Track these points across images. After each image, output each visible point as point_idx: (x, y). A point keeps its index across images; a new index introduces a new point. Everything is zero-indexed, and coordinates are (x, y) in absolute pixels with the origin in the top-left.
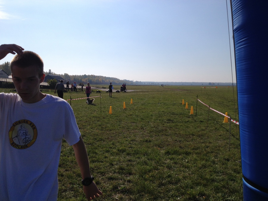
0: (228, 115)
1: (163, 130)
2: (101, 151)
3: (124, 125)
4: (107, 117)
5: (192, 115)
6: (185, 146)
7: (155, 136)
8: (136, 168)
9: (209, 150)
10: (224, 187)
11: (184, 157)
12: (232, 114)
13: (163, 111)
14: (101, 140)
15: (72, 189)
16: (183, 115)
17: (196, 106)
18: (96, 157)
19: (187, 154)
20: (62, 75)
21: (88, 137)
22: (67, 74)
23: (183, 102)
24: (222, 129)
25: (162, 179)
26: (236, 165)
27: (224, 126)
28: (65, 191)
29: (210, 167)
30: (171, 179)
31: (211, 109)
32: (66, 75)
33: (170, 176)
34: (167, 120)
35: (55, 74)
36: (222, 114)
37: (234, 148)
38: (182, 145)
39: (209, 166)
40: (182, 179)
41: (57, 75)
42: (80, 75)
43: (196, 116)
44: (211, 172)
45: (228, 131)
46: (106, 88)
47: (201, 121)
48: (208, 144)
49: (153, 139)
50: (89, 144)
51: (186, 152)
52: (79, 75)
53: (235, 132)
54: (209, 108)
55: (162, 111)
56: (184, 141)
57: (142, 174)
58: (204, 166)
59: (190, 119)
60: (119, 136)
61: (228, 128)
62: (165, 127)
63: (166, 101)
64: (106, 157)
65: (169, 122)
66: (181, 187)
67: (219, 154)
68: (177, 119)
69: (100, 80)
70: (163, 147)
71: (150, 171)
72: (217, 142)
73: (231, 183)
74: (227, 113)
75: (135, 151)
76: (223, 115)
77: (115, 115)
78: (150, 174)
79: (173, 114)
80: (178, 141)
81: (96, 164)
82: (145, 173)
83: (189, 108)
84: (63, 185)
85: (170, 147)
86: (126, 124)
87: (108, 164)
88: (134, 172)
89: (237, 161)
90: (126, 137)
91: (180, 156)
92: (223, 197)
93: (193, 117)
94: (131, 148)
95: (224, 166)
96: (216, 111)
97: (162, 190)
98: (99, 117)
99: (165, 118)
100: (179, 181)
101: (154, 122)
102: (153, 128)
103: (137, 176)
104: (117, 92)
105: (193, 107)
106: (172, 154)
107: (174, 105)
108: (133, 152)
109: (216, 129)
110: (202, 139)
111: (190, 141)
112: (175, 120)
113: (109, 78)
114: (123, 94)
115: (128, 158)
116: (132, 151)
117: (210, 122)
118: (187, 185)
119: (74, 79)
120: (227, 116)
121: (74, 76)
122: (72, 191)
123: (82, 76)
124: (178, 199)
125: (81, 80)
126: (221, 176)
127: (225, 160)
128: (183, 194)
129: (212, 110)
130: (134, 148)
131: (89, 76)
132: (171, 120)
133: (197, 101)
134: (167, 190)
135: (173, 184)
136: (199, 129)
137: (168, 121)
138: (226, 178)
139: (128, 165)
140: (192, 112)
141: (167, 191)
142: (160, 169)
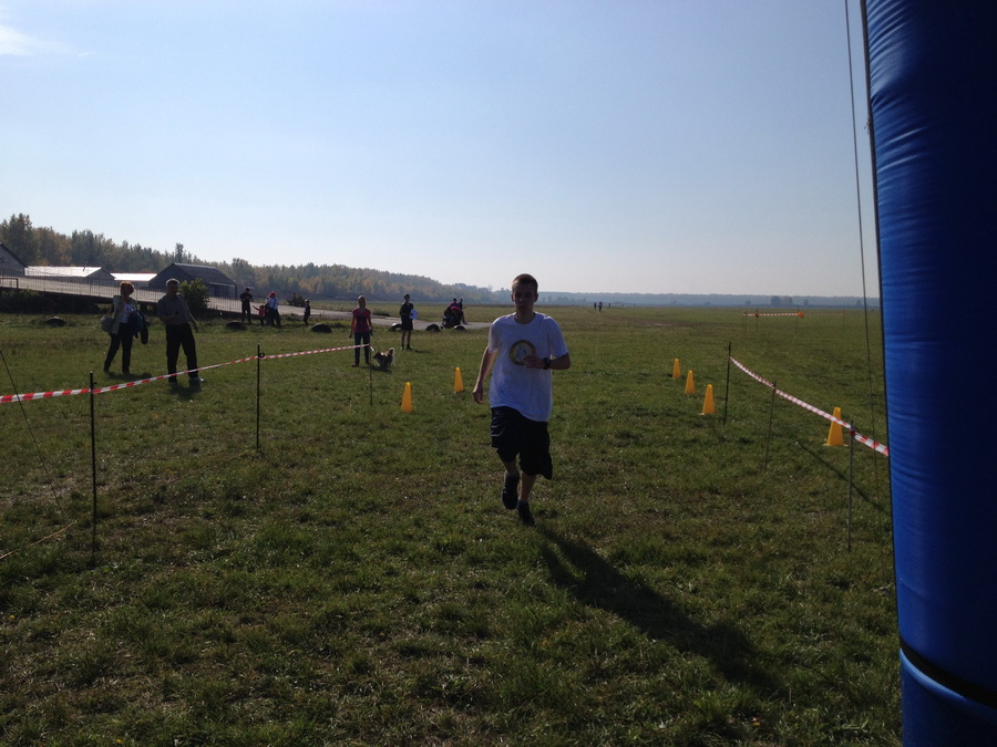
0: (844, 417)
1: (600, 472)
2: (372, 550)
3: (457, 455)
4: (395, 424)
5: (707, 417)
6: (685, 533)
7: (574, 493)
8: (502, 612)
9: (771, 546)
10: (829, 683)
11: (680, 572)
12: (858, 415)
13: (602, 403)
14: (373, 507)
15: (266, 690)
16: (676, 416)
17: (724, 382)
18: (353, 573)
19: (693, 560)
20: (225, 265)
21: (325, 496)
22: (243, 261)
23: (677, 370)
24: (820, 470)
25: (599, 654)
26: (872, 603)
27: (828, 460)
28: (242, 696)
29: (777, 610)
30: (635, 653)
31: (781, 394)
32: (240, 266)
33: (630, 642)
34: (616, 437)
35: (197, 261)
36: (821, 413)
37: (868, 541)
38: (671, 529)
39: (774, 606)
40: (675, 655)
41: (206, 264)
42: (292, 267)
43: (724, 420)
44: (780, 627)
45: (841, 476)
46: (388, 315)
47: (744, 441)
48: (768, 526)
49: (566, 504)
50: (328, 525)
51: (689, 555)
52: (289, 266)
53: (869, 481)
54: (775, 391)
55: (599, 403)
56: (680, 512)
57: (528, 634)
58: (756, 607)
59: (703, 433)
60: (439, 493)
61: (843, 465)
62: (609, 460)
63: (613, 366)
64: (391, 572)
65: (625, 441)
66: (671, 682)
67: (811, 560)
68: (653, 431)
69: (365, 283)
70: (604, 535)
71: (555, 624)
72: (803, 519)
73: (853, 668)
74: (839, 409)
75: (499, 550)
76: (827, 416)
77: (423, 414)
78: (557, 635)
79: (641, 412)
80: (656, 514)
81: (354, 596)
82: (538, 631)
83: (698, 391)
84: (235, 675)
85: (627, 536)
86: (465, 449)
87: (399, 598)
88: (495, 626)
89: (877, 587)
90: (467, 500)
91: (667, 569)
92: (825, 720)
93: (711, 426)
94: (485, 537)
95: (828, 607)
96: (799, 402)
97: (600, 693)
98: (365, 425)
99: (609, 428)
100: (664, 661)
101: (570, 443)
102: (566, 463)
103: (508, 643)
104: (429, 328)
105: (714, 386)
106: (638, 562)
107: (643, 378)
108: (493, 553)
109: (799, 468)
110: (748, 506)
111: (702, 515)
112: (648, 436)
113: (400, 278)
114: (452, 338)
115: (474, 574)
116: (490, 549)
117: (775, 443)
118: (694, 675)
119: (271, 278)
120: (841, 423)
121: (268, 268)
122: (265, 696)
123: (300, 267)
124: (661, 726)
125: (296, 284)
126: (820, 645)
127: (832, 583)
128: (676, 710)
129: (786, 400)
130: (497, 537)
131: (325, 269)
132: (633, 437)
133: (730, 364)
134: (620, 696)
135: (639, 672)
136: (734, 470)
137: (618, 441)
138: (837, 649)
139: (473, 602)
140: (709, 405)
141: (619, 699)
142: (592, 617)
